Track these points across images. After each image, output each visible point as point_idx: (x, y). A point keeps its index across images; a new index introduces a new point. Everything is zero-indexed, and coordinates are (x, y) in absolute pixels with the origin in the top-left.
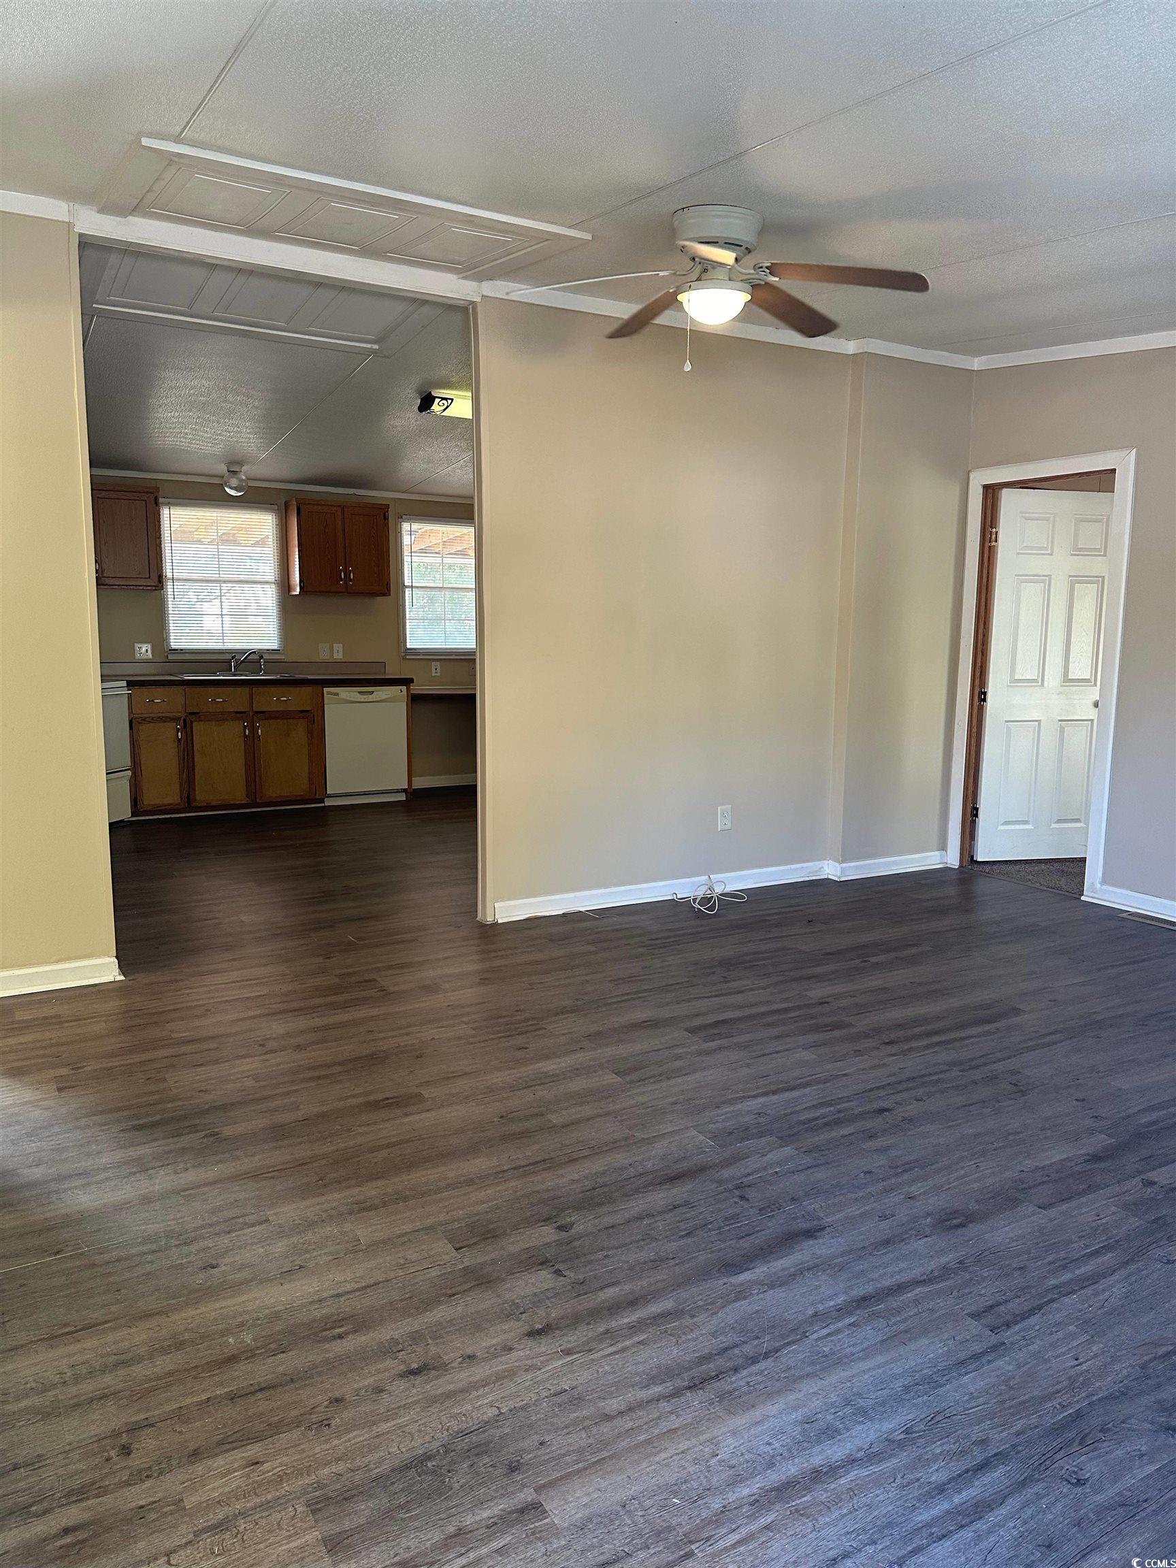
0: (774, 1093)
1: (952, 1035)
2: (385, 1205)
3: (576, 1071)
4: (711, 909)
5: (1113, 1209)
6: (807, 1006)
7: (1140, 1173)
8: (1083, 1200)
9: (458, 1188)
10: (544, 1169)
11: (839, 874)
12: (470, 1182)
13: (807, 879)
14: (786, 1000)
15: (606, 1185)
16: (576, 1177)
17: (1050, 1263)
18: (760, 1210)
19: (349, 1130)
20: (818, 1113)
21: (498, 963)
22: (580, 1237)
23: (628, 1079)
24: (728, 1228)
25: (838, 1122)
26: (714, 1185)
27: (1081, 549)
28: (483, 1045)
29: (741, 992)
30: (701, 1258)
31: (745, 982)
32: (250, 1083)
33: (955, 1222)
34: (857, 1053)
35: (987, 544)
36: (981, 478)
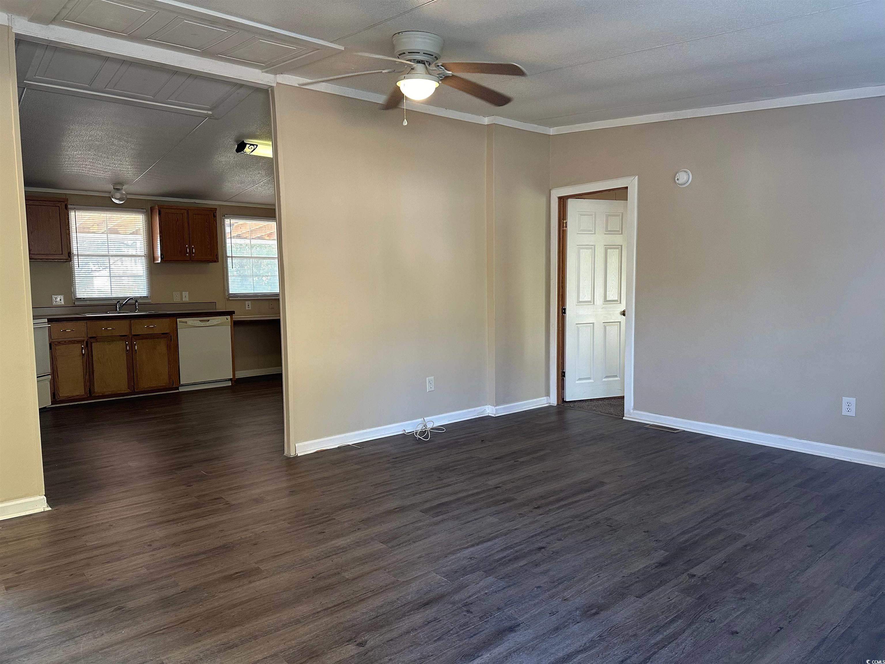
0: (478, 544)
1: (570, 500)
2: (242, 643)
3: (358, 544)
4: (426, 437)
5: (676, 593)
6: (489, 490)
7: (687, 570)
8: (660, 590)
9: (289, 626)
10: (344, 608)
11: (494, 413)
12: (298, 622)
13: (477, 417)
14: (476, 488)
15: (384, 614)
16: (365, 610)
17: (649, 630)
18: (480, 618)
19: (214, 596)
20: (505, 554)
21: (300, 480)
22: (372, 649)
23: (390, 545)
24: (462, 632)
25: (517, 559)
26: (451, 606)
27: (610, 231)
28: (295, 533)
29: (450, 485)
30: (449, 653)
31: (452, 479)
32: (144, 571)
33: (594, 611)
34: (521, 516)
35: (562, 229)
36: (557, 193)
